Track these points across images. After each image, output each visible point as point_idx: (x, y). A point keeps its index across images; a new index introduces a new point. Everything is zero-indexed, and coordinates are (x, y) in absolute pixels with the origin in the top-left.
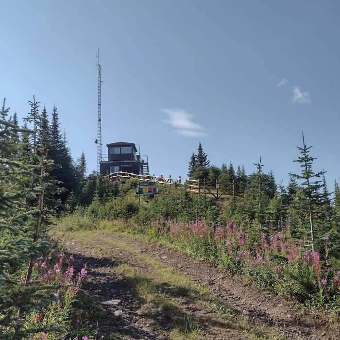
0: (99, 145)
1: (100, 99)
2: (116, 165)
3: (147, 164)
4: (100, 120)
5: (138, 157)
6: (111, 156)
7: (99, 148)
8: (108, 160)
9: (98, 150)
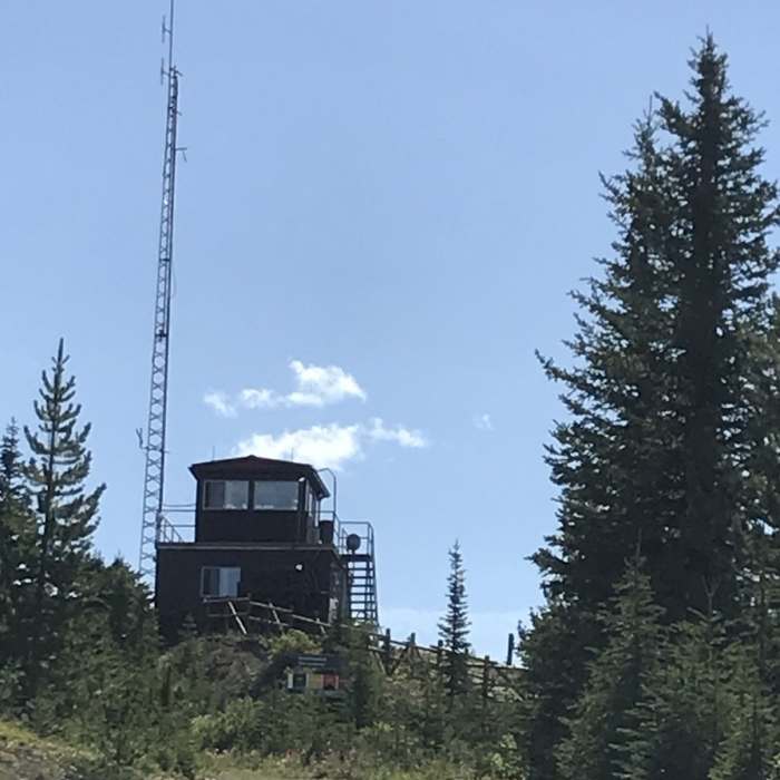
0: (155, 455)
1: (169, 235)
2: (229, 560)
3: (367, 558)
4: (163, 335)
5: (327, 527)
6: (207, 518)
7: (154, 471)
8: (193, 540)
9: (149, 478)
